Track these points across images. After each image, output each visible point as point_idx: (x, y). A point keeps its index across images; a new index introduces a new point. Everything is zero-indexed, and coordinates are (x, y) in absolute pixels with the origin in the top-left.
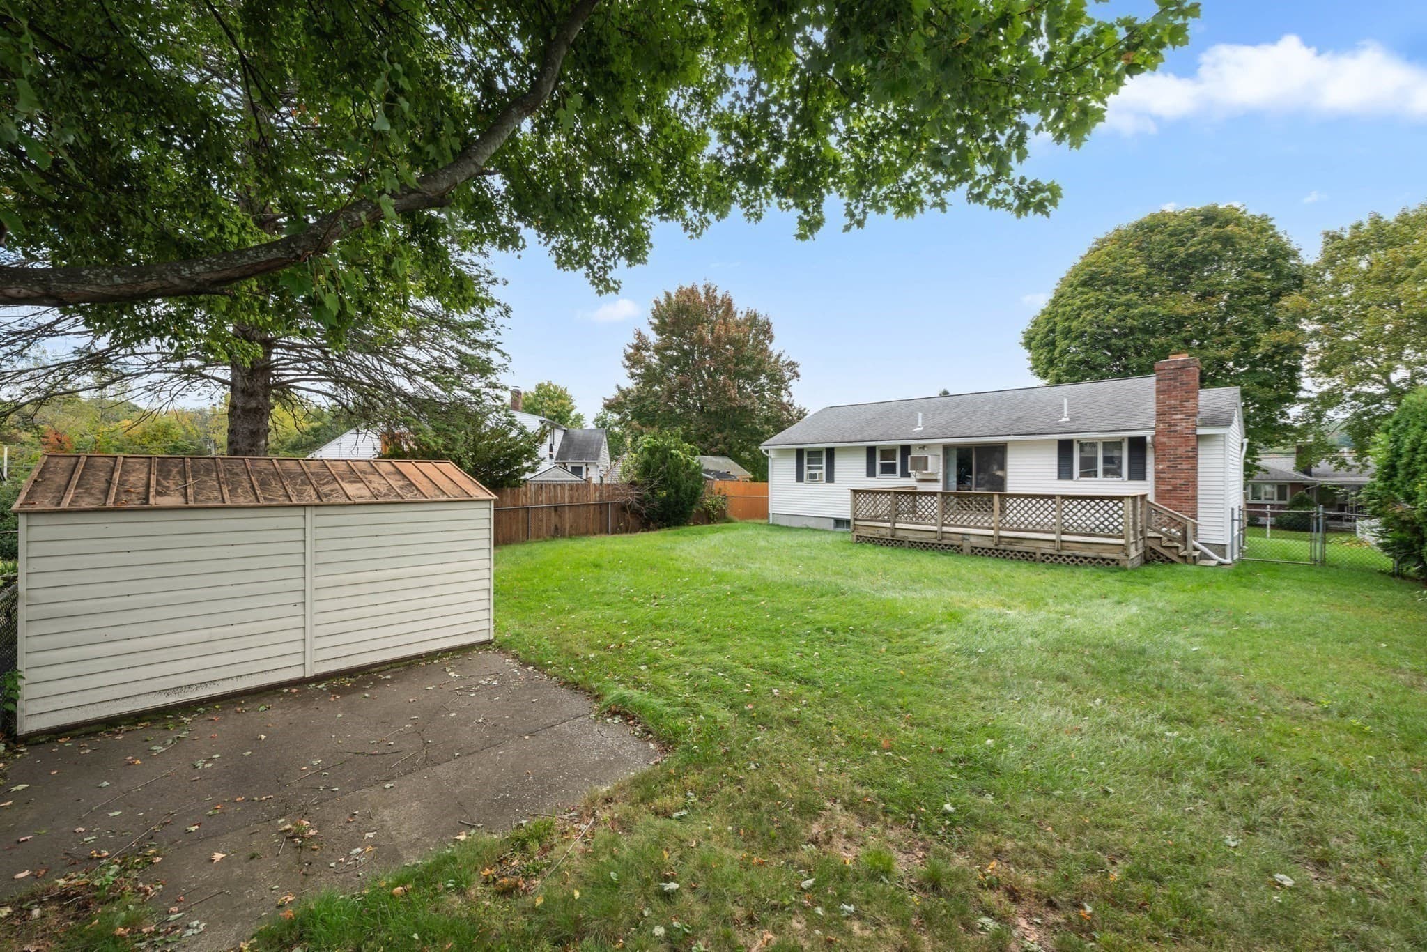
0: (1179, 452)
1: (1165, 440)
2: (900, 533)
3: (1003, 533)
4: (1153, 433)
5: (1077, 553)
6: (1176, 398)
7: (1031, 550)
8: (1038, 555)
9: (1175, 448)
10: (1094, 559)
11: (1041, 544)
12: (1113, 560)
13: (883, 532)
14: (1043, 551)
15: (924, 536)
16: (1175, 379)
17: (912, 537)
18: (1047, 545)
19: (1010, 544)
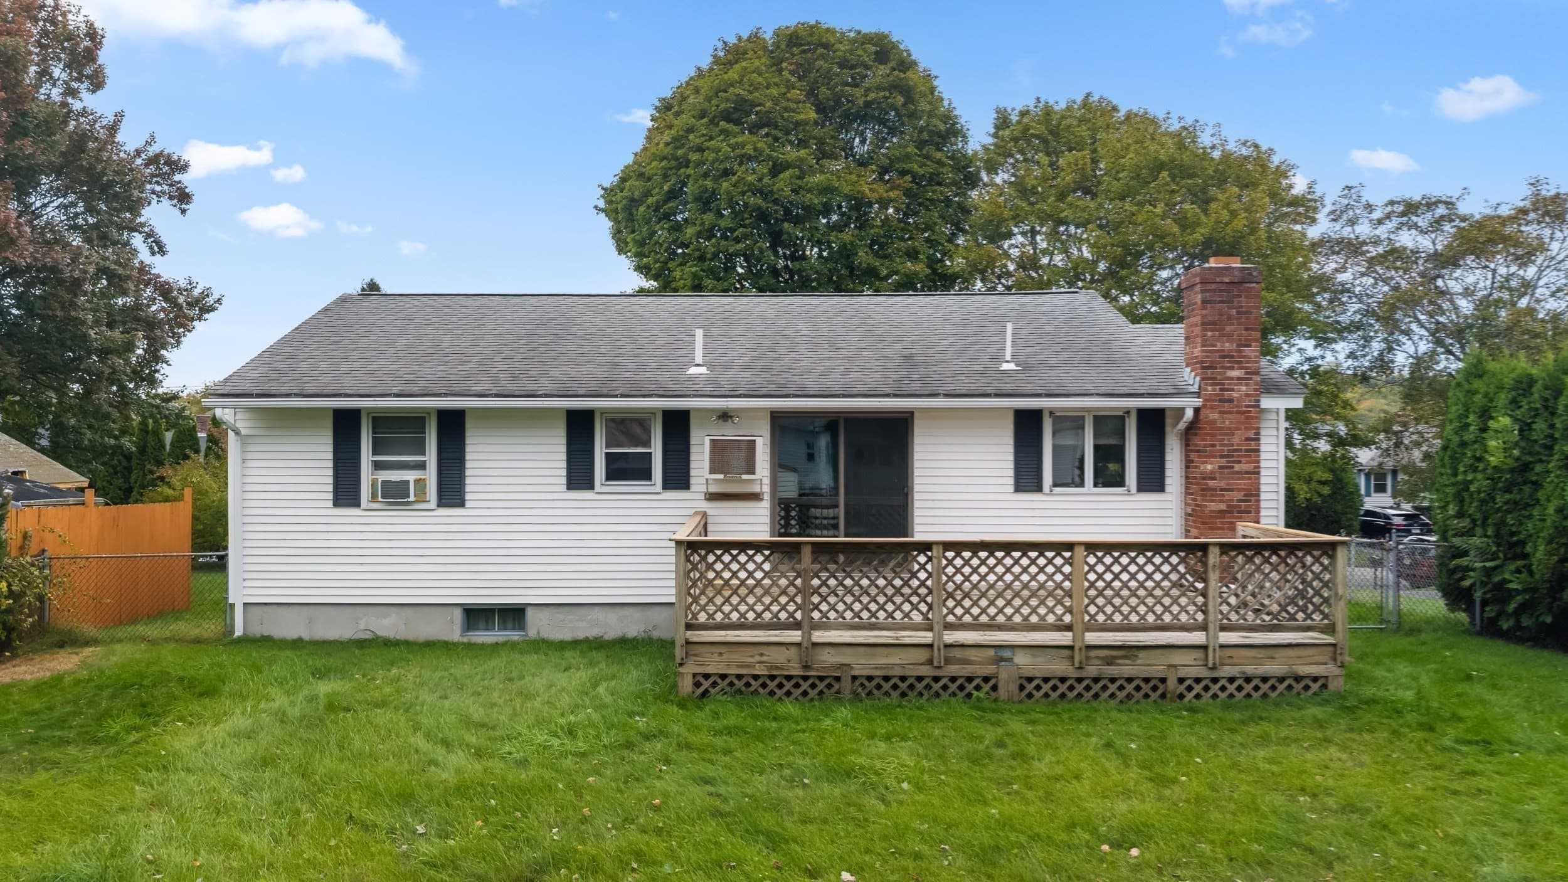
0: (1236, 439)
1: (1216, 416)
2: (829, 658)
3: (1092, 638)
4: (1198, 402)
5: (1250, 670)
6: (1229, 337)
7: (1156, 671)
8: (1172, 683)
9: (1231, 432)
10: (1281, 680)
11: (1177, 658)
12: (1315, 679)
13: (778, 657)
14: (1183, 672)
15: (896, 658)
16: (1228, 302)
17: (862, 664)
18: (1188, 658)
19: (1110, 662)
